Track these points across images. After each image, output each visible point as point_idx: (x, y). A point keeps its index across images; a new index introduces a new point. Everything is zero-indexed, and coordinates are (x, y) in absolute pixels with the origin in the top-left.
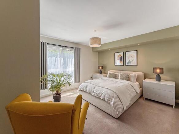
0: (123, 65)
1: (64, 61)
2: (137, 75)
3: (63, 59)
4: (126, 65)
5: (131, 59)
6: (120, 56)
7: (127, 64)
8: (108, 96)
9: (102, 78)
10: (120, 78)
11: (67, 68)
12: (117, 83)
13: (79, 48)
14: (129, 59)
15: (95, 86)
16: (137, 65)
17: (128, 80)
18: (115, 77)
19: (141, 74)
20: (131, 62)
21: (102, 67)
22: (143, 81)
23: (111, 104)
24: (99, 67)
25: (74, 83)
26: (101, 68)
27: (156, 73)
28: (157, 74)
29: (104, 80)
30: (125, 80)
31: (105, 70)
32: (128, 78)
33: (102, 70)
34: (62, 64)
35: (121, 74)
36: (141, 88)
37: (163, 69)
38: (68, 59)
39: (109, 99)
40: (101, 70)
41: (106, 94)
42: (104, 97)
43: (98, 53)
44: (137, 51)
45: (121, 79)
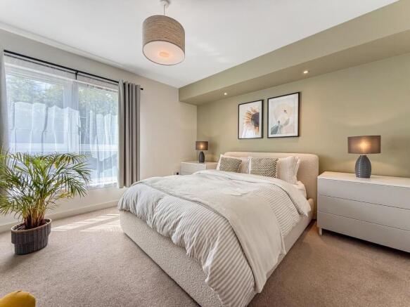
0: (260, 136)
1: (83, 121)
2: (299, 161)
3: (77, 113)
4: (270, 136)
5: (282, 118)
6: (254, 111)
7: (272, 134)
8: (195, 235)
9: (202, 172)
10: (250, 170)
11: (93, 143)
12: (239, 183)
13: (136, 87)
14: (276, 118)
15: (163, 193)
16: (298, 136)
17: (273, 176)
18: (238, 167)
19: (311, 158)
20: (282, 126)
21: (206, 143)
22: (319, 177)
23: (203, 268)
24: (198, 143)
25: (118, 186)
26: (202, 146)
27: (358, 152)
28: (359, 155)
29: (204, 176)
30: (265, 174)
31: (213, 154)
32: (273, 170)
33: (205, 152)
34: (75, 129)
35: (253, 161)
36: (310, 200)
37: (378, 138)
38: (99, 116)
39: (199, 247)
40: (202, 153)
41: (188, 226)
42: (182, 237)
43: (195, 107)
44: (299, 93)
45: (253, 173)
